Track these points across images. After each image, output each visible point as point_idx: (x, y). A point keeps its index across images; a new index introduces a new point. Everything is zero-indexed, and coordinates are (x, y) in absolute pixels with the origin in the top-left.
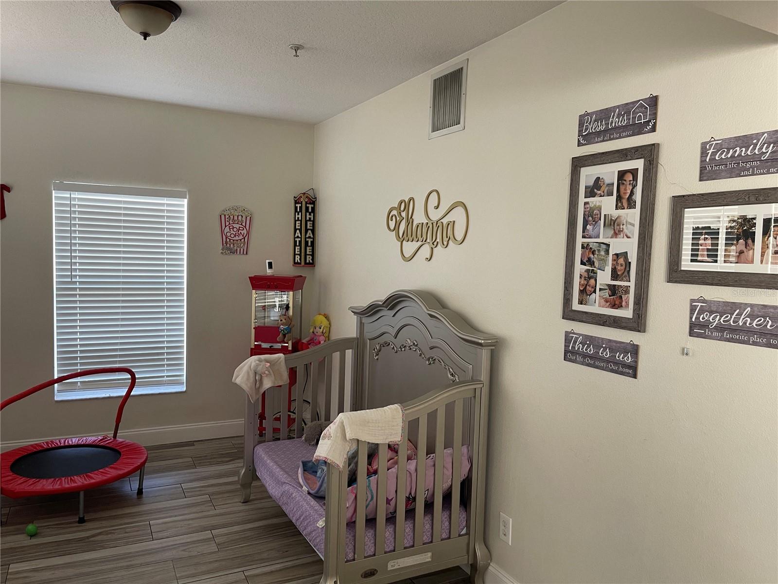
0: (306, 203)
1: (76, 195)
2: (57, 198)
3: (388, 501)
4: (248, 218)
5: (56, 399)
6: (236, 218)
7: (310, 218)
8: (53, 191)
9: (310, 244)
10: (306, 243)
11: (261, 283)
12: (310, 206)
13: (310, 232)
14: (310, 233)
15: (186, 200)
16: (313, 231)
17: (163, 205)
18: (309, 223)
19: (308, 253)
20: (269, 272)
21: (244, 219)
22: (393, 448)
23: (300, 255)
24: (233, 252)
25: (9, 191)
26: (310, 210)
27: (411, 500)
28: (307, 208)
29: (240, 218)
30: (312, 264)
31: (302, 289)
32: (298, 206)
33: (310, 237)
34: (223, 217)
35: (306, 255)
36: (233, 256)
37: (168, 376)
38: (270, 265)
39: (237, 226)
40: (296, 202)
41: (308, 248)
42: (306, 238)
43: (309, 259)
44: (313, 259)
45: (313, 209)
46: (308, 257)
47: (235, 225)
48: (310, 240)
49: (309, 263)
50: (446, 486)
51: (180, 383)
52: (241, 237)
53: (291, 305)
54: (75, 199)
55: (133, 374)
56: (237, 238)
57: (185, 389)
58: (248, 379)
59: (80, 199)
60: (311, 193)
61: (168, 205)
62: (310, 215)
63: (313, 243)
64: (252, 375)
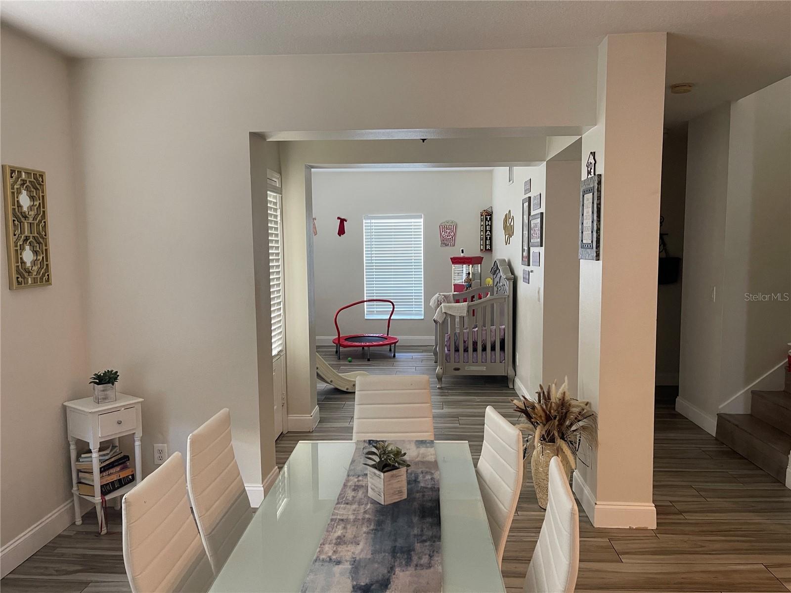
0: (486, 215)
1: (373, 221)
2: (365, 223)
3: (465, 342)
4: (455, 226)
5: (365, 318)
6: (448, 227)
7: (488, 224)
8: (364, 220)
9: (488, 239)
10: (486, 238)
11: (456, 261)
12: (488, 217)
13: (488, 231)
14: (488, 233)
15: (422, 219)
16: (491, 231)
17: (411, 222)
18: (487, 227)
19: (487, 244)
20: (462, 255)
21: (452, 227)
22: (462, 318)
23: (483, 245)
24: (447, 245)
25: (346, 221)
26: (488, 219)
27: (475, 344)
28: (486, 219)
29: (450, 226)
30: (491, 250)
31: (481, 264)
32: (482, 217)
33: (488, 235)
34: (441, 226)
35: (486, 245)
36: (447, 248)
37: (415, 311)
38: (462, 251)
39: (449, 231)
40: (481, 216)
41: (487, 241)
42: (486, 236)
43: (488, 247)
44: (491, 247)
45: (491, 219)
46: (487, 246)
47: (447, 231)
48: (488, 237)
49: (488, 250)
50: (493, 340)
51: (421, 315)
52: (451, 237)
53: (471, 272)
54: (373, 223)
55: (393, 305)
56: (449, 237)
57: (423, 318)
58: (435, 303)
59: (375, 223)
60: (490, 210)
61: (414, 222)
62: (488, 222)
63: (491, 239)
64: (436, 301)
